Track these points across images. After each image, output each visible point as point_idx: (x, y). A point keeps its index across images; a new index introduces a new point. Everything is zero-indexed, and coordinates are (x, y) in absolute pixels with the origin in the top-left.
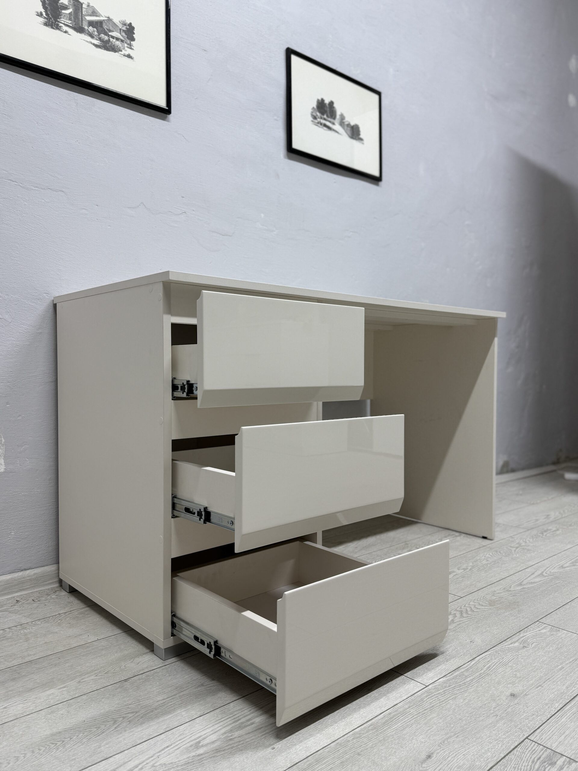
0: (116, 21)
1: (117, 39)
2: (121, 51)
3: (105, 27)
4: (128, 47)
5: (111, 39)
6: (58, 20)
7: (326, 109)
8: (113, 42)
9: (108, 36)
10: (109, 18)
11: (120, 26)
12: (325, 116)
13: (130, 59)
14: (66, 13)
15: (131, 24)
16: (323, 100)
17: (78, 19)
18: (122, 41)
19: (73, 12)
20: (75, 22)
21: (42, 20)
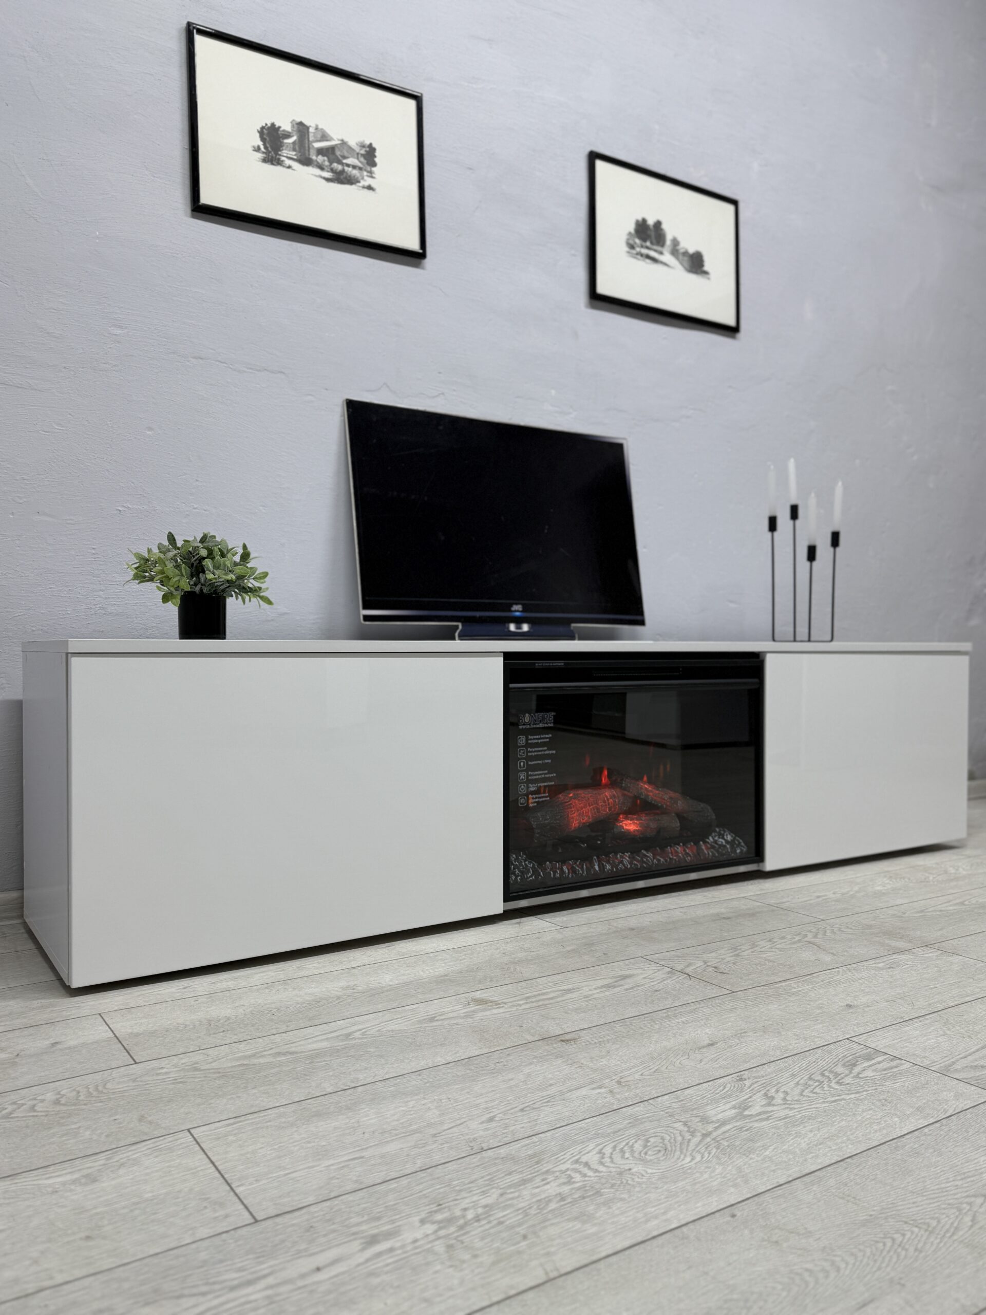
0: (352, 143)
1: (354, 167)
2: (359, 182)
3: (338, 153)
4: (367, 176)
5: (346, 168)
6: (280, 153)
7: (649, 232)
8: (349, 172)
9: (342, 164)
10: (342, 140)
11: (357, 149)
12: (648, 244)
13: (371, 191)
14: (289, 143)
15: (371, 144)
16: (644, 221)
17: (304, 147)
18: (360, 169)
19: (297, 142)
20: (300, 152)
21: (260, 156)
